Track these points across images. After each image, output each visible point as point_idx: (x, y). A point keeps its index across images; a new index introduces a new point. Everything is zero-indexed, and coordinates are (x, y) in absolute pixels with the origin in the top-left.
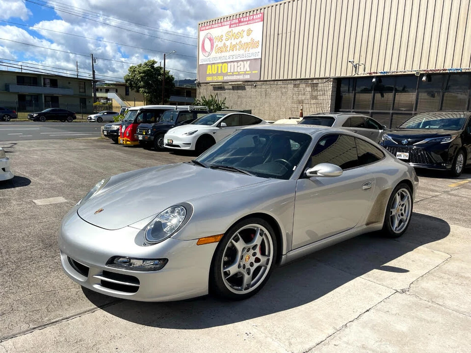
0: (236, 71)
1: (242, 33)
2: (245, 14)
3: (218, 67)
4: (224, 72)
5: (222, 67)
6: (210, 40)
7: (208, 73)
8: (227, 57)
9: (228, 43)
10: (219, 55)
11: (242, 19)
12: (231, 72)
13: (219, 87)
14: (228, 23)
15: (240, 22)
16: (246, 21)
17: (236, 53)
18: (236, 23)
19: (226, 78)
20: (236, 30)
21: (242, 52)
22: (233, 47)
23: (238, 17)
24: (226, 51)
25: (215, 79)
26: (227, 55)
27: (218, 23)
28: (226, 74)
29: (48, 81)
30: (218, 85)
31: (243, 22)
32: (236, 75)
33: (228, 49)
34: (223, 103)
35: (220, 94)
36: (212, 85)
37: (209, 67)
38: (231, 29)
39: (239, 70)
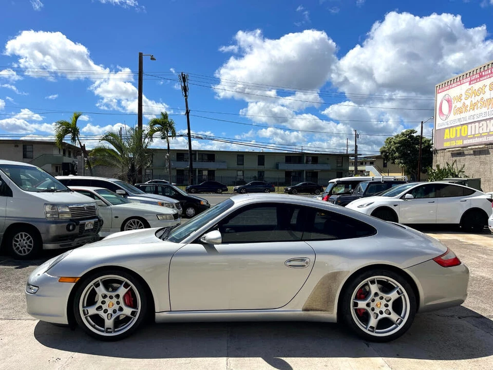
0: (477, 132)
1: (483, 88)
2: (487, 66)
3: (456, 130)
4: (463, 135)
5: (461, 130)
6: (449, 101)
7: (445, 138)
8: (467, 118)
9: (468, 103)
10: (458, 116)
11: (483, 73)
12: (471, 135)
13: (457, 153)
14: (469, 79)
15: (481, 76)
16: (487, 75)
17: (477, 112)
18: (477, 79)
19: (466, 142)
20: (477, 86)
21: (484, 110)
22: (474, 106)
23: (478, 71)
24: (466, 111)
25: (453, 144)
26: (467, 116)
27: (457, 82)
28: (466, 138)
29: (311, 158)
30: (457, 150)
31: (485, 76)
32: (478, 137)
33: (468, 109)
34: (460, 171)
35: (460, 161)
36: (449, 151)
37: (447, 131)
38: (472, 85)
39: (481, 132)
